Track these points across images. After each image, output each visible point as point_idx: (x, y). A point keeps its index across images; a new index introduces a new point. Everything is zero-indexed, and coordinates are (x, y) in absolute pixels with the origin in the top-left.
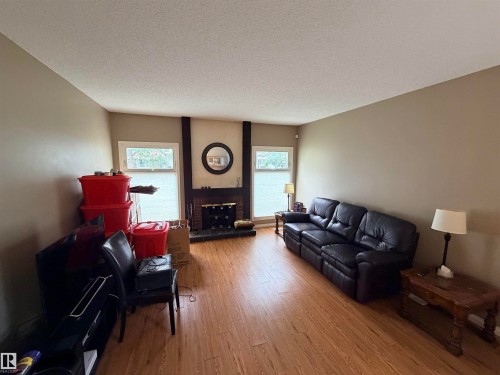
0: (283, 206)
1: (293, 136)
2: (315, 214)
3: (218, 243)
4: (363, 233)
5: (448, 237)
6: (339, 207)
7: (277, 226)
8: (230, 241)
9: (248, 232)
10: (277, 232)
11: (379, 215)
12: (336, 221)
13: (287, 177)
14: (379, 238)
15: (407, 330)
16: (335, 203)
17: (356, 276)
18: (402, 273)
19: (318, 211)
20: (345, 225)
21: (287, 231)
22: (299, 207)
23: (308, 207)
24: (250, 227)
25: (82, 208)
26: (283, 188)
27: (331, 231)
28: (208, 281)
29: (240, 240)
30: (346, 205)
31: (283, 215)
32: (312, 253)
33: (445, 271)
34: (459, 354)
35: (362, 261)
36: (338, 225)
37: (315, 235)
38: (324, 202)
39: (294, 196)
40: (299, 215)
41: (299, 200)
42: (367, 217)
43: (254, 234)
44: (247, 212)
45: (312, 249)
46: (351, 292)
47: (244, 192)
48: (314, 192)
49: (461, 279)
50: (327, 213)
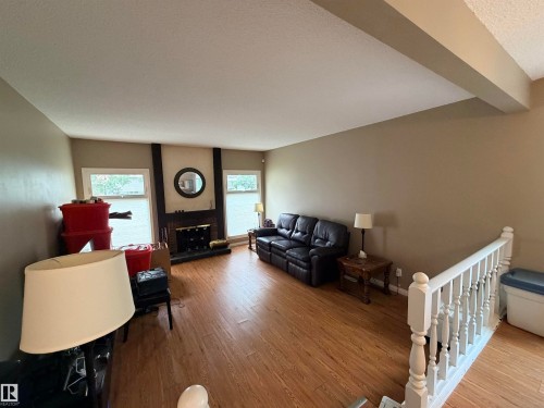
0: (256, 224)
1: (259, 161)
2: (281, 228)
3: (196, 263)
4: (316, 238)
5: (363, 231)
6: (299, 220)
7: (250, 243)
8: (207, 260)
9: (224, 250)
10: (250, 248)
11: (326, 222)
12: (297, 231)
13: (257, 198)
14: (326, 240)
15: (342, 297)
16: (296, 217)
17: (309, 268)
18: (339, 260)
19: (283, 225)
20: (303, 233)
21: (260, 244)
22: (269, 223)
23: (276, 223)
24: (226, 245)
25: (63, 235)
26: (253, 208)
27: (294, 239)
28: (193, 291)
29: (217, 258)
30: (304, 217)
31: (255, 231)
32: (280, 258)
33: (362, 254)
34: (369, 302)
35: (313, 255)
36: (299, 234)
37: (282, 243)
38: (288, 217)
39: (264, 213)
40: (269, 230)
41: (268, 217)
42: (318, 225)
43: (229, 252)
44: (222, 232)
45: (280, 255)
46: (308, 281)
47: (217, 214)
48: (280, 209)
49: (371, 258)
50: (290, 226)
